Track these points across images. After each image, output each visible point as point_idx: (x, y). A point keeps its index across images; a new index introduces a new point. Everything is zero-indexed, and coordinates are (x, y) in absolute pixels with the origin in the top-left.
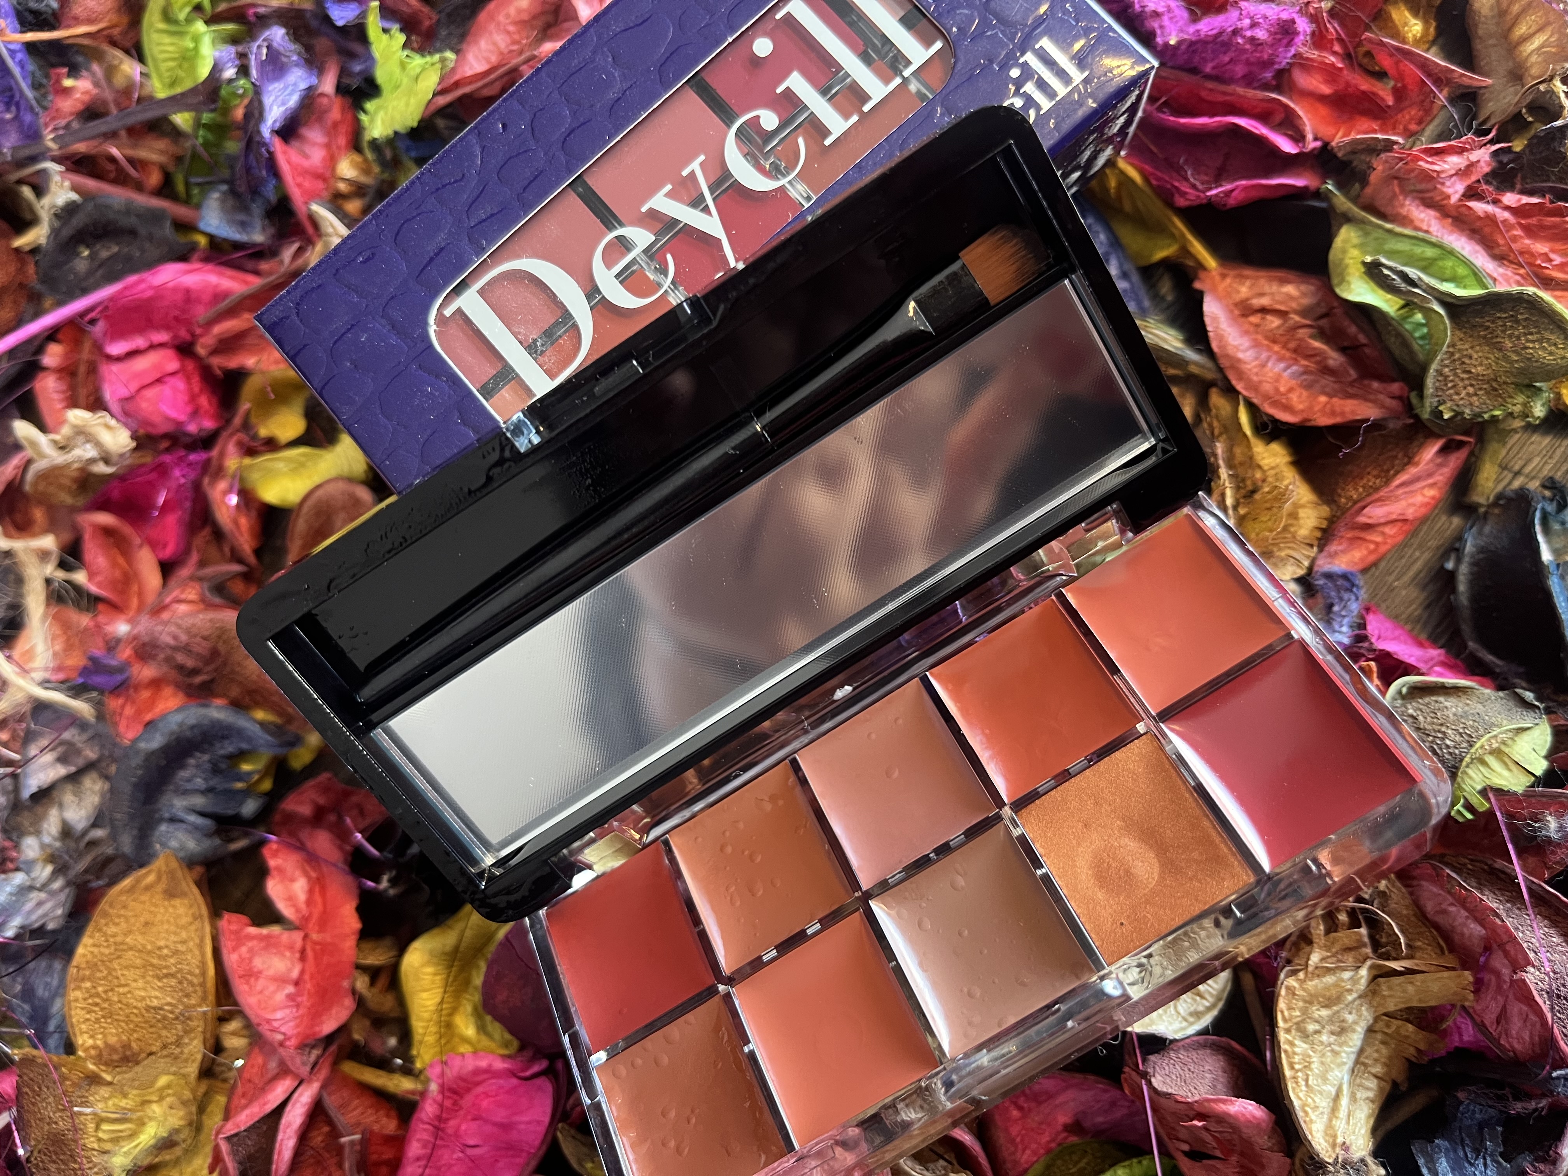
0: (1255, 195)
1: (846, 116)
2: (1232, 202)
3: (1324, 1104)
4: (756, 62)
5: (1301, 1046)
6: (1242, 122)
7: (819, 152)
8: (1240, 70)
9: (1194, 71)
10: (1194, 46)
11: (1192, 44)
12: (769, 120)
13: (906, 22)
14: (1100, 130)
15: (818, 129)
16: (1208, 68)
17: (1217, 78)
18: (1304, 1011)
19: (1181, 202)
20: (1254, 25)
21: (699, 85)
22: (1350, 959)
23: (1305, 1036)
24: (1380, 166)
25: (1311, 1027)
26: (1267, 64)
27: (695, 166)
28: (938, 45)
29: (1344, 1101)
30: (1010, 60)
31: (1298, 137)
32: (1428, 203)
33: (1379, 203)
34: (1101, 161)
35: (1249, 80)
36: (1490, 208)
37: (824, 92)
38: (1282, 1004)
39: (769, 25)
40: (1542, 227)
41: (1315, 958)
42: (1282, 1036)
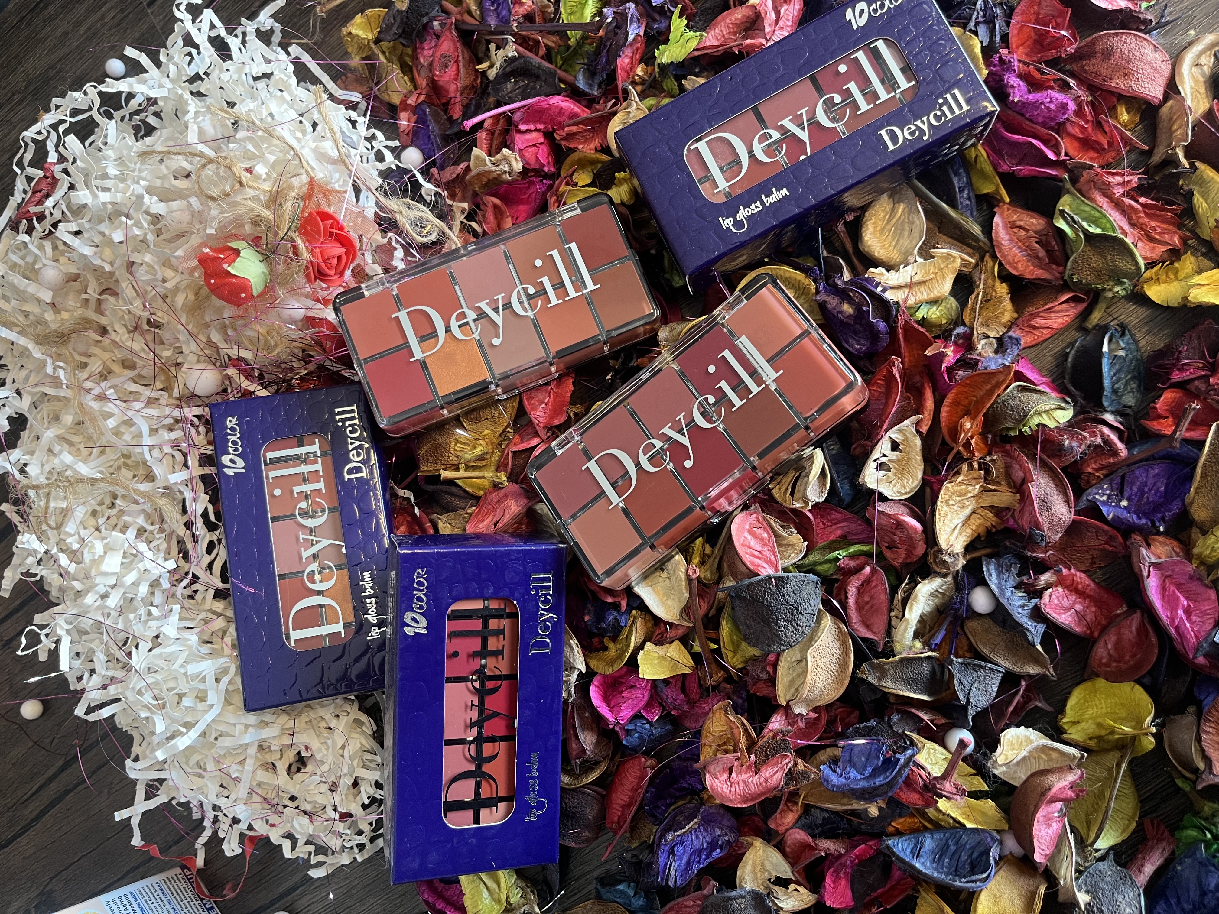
0: (1033, 173)
1: (868, 104)
2: (1022, 174)
3: (949, 530)
4: (838, 73)
5: (945, 508)
6: (1034, 141)
7: (854, 115)
8: (1040, 119)
9: (1022, 115)
10: (1024, 104)
11: (1023, 103)
12: (837, 99)
13: (903, 70)
14: (971, 130)
15: (855, 106)
16: (1027, 116)
17: (1031, 121)
18: (950, 497)
19: (1000, 170)
20: (1051, 102)
21: (813, 79)
22: (974, 482)
23: (948, 505)
24: (1086, 175)
25: (951, 502)
26: (1052, 119)
27: (803, 111)
28: (913, 83)
29: (957, 531)
30: (940, 95)
31: (1058, 154)
32: (1105, 195)
33: (1084, 190)
34: (969, 143)
35: (1044, 125)
36: (1132, 203)
37: (861, 92)
38: (942, 492)
39: (847, 59)
40: (1155, 215)
41: (960, 478)
42: (939, 503)
